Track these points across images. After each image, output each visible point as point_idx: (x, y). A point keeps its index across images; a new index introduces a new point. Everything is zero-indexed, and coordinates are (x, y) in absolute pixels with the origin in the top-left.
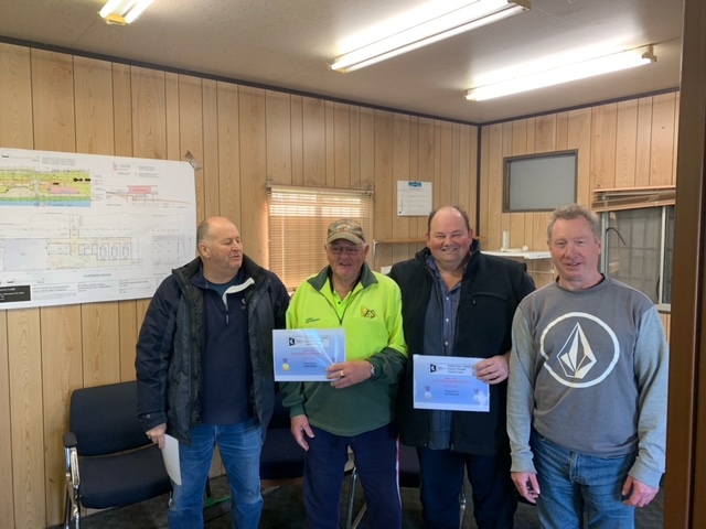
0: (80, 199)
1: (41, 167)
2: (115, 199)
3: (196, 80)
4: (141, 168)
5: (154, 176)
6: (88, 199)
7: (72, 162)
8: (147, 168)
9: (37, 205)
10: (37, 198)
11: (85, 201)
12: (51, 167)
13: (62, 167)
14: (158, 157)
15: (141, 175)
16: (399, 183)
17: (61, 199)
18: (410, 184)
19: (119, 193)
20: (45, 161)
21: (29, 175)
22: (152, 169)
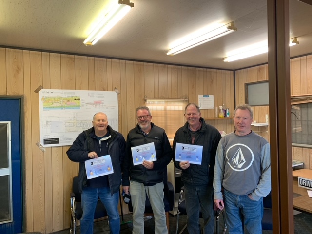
3: (118, 61)
5: (103, 97)
6: (79, 106)
7: (74, 93)
8: (100, 94)
9: (62, 109)
10: (62, 107)
12: (67, 95)
13: (70, 95)
14: (104, 90)
15: (98, 97)
16: (199, 96)
17: (70, 106)
18: (204, 96)
19: (90, 104)
20: (65, 93)
21: (60, 98)
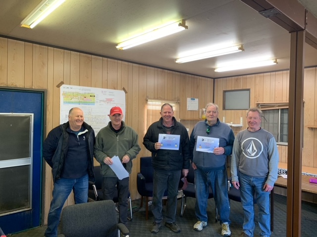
0: (92, 102)
1: (81, 92)
2: (102, 103)
3: (126, 63)
4: (110, 92)
5: (113, 95)
6: (94, 102)
7: (90, 90)
8: (111, 93)
9: (79, 104)
10: (80, 102)
11: (93, 103)
12: (84, 92)
13: (87, 92)
14: (115, 89)
15: (110, 95)
16: (188, 99)
17: (86, 102)
18: (191, 99)
19: (103, 101)
20: (82, 90)
21: (78, 94)
22: (113, 93)
